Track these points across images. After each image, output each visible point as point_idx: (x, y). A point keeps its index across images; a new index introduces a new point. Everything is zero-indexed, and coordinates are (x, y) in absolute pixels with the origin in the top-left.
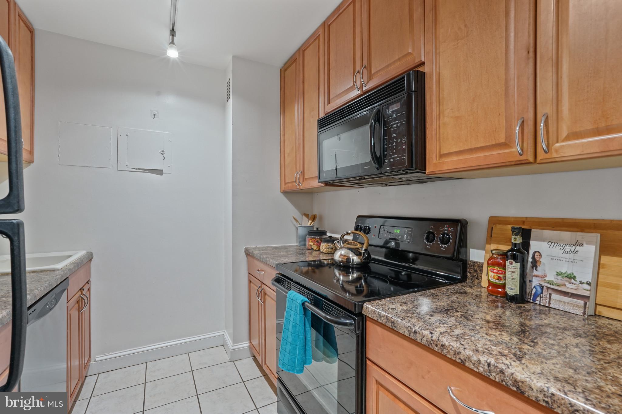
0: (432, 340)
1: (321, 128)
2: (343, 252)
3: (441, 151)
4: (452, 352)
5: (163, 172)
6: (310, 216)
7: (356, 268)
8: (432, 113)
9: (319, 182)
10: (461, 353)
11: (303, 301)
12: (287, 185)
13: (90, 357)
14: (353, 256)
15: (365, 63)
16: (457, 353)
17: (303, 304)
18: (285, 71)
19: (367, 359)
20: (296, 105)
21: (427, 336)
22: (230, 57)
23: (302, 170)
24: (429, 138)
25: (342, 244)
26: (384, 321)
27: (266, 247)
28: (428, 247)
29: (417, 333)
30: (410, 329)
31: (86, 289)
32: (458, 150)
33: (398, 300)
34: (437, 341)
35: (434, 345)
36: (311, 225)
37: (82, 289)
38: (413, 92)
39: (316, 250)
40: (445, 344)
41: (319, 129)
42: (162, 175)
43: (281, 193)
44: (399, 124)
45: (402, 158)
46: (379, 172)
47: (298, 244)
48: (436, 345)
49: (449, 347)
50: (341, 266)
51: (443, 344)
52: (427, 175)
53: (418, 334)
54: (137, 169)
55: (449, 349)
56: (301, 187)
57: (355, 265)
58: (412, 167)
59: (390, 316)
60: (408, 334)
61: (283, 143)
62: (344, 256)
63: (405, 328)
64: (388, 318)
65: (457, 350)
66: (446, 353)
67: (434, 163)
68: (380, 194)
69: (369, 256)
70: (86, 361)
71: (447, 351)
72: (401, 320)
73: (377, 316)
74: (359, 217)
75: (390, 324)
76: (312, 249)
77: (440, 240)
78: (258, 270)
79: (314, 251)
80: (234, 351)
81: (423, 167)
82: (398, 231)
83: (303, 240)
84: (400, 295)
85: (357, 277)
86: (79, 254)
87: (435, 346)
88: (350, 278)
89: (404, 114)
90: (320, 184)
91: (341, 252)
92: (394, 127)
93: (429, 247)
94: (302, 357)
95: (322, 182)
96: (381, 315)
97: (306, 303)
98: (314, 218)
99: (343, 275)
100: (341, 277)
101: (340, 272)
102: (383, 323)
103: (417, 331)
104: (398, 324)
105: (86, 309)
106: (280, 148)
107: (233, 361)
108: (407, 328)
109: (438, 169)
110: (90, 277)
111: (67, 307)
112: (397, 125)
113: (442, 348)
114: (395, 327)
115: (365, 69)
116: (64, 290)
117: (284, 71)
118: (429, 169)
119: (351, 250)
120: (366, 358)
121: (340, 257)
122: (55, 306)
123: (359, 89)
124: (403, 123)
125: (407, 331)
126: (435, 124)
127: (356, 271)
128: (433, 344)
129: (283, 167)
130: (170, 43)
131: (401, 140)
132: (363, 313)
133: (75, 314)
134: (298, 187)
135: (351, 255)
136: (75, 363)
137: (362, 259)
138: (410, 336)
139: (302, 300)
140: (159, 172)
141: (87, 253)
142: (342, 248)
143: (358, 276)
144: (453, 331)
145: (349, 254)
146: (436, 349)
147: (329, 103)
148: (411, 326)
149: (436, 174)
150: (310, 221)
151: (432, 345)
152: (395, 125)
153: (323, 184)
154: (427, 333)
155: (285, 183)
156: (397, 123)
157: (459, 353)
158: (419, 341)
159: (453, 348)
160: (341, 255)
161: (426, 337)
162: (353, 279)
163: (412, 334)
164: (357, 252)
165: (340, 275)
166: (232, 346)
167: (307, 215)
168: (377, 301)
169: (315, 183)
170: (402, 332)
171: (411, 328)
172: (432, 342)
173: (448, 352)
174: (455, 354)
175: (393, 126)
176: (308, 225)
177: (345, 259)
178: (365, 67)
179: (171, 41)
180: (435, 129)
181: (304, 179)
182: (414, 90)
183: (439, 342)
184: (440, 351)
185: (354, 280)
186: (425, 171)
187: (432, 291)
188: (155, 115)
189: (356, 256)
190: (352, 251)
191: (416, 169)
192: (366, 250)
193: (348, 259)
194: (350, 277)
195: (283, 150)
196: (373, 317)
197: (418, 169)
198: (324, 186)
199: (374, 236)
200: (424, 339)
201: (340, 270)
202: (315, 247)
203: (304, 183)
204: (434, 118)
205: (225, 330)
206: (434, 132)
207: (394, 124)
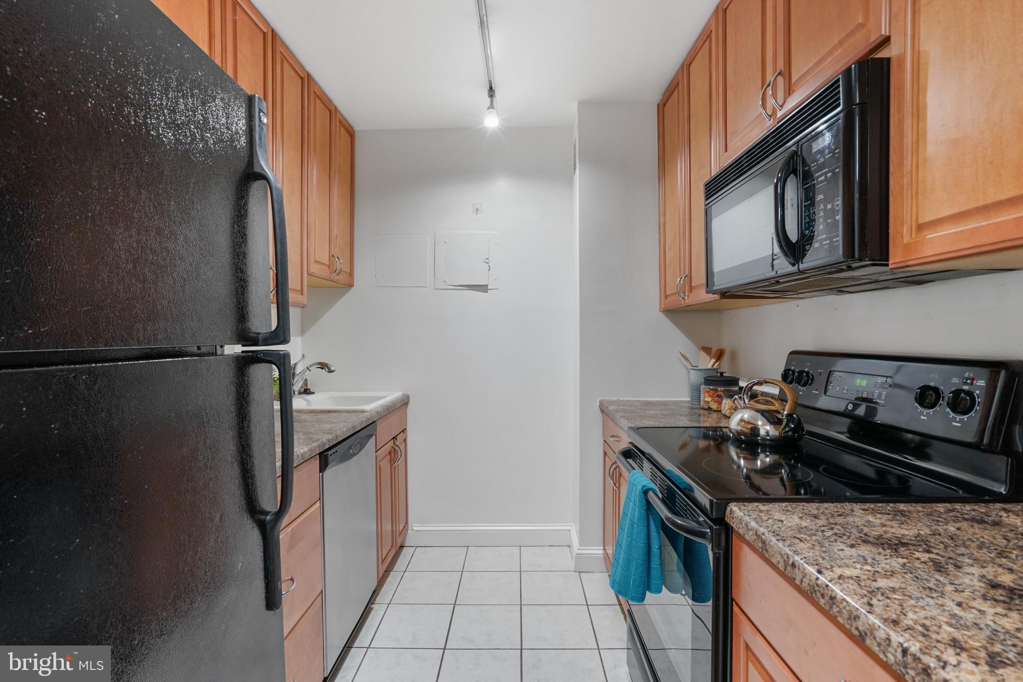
0: (817, 585)
1: (709, 198)
2: (746, 415)
3: (920, 218)
4: (846, 612)
5: (489, 288)
6: (713, 351)
7: (770, 446)
8: (901, 140)
9: (707, 292)
10: (859, 618)
11: (645, 488)
12: (669, 299)
13: (407, 523)
14: (763, 425)
15: (781, 66)
16: (853, 617)
17: (645, 492)
18: (664, 105)
19: (734, 603)
20: (679, 161)
21: (810, 576)
22: (576, 104)
23: (687, 272)
24: (894, 192)
25: (747, 401)
26: (752, 537)
27: (632, 401)
28: (922, 417)
29: (795, 567)
30: (786, 559)
31: (400, 438)
32: (955, 210)
33: (803, 509)
34: (824, 589)
35: (819, 595)
36: (715, 367)
37: (395, 438)
38: (857, 106)
39: (715, 411)
40: (836, 595)
41: (707, 200)
42: (487, 292)
43: (661, 313)
44: (829, 175)
45: (835, 240)
46: (795, 269)
47: (689, 399)
48: (823, 596)
49: (841, 603)
50: (742, 442)
51: (833, 595)
52: (890, 269)
53: (797, 570)
54: (456, 286)
55: (841, 607)
56: (687, 301)
57: (768, 442)
58: (853, 256)
59: (762, 530)
60: (784, 567)
61: (662, 228)
62: (749, 423)
63: (780, 556)
64: (758, 532)
65: (853, 612)
66: (837, 614)
67: (905, 242)
68: (837, 309)
69: (799, 426)
70: (401, 528)
71: (838, 609)
72: (777, 540)
73: (743, 528)
74: (793, 353)
75: (760, 545)
76: (709, 409)
77: (948, 405)
78: (613, 436)
79: (713, 412)
80: (579, 558)
81: (882, 255)
82: (864, 383)
83: (696, 392)
84: (815, 502)
85: (772, 462)
86: (392, 396)
87: (821, 597)
88: (757, 465)
89: (837, 153)
90: (711, 296)
91: (742, 416)
92: (822, 182)
93: (926, 418)
94: (641, 577)
95: (714, 293)
96: (749, 527)
97: (651, 493)
98: (719, 355)
99: (745, 458)
100: (742, 462)
101: (739, 451)
102: (751, 541)
103: (797, 564)
104: (771, 546)
105: (401, 462)
106: (658, 237)
107: (579, 572)
108: (782, 557)
109: (913, 258)
110: (406, 425)
111: (376, 456)
112: (826, 177)
113: (830, 601)
114: (766, 550)
115: (779, 76)
116: (371, 436)
117: (662, 107)
118: (896, 257)
119: (763, 413)
120: (733, 600)
121: (738, 424)
122: (359, 452)
123: (770, 116)
124: (836, 171)
125: (782, 562)
126: (908, 162)
127: (769, 452)
128: (817, 592)
129: (663, 268)
130: (489, 108)
131: (833, 205)
132: (726, 519)
133: (385, 465)
134: (683, 302)
135: (760, 423)
136: (387, 527)
137: (783, 432)
138: (785, 570)
139: (644, 486)
140: (483, 288)
141: (403, 394)
142: (746, 408)
143: (774, 461)
144: (875, 581)
145: (757, 420)
146: (822, 602)
147: (726, 151)
148: (789, 552)
149: (908, 266)
150: (713, 361)
151: (816, 594)
152: (823, 178)
153: (716, 296)
154: (812, 570)
155: (666, 297)
156: (826, 173)
157: (857, 618)
158: (798, 582)
159: (847, 606)
160: (742, 420)
161: (808, 577)
162: (764, 466)
163: (789, 568)
164: (772, 418)
165: (739, 457)
166: (578, 549)
167: (707, 350)
168: (757, 504)
169: (702, 296)
170: (774, 561)
171: (788, 558)
172: (816, 588)
173: (840, 612)
174: (849, 619)
175: (819, 180)
176: (710, 366)
177: (747, 428)
178: (780, 74)
179: (489, 104)
180: (907, 173)
181: (691, 288)
182: (858, 102)
183: (828, 590)
184: (827, 608)
185: (766, 468)
186: (888, 261)
187: (902, 506)
188: (477, 210)
189: (771, 424)
190: (763, 415)
191: (861, 260)
192: (790, 415)
193: (755, 430)
194: (759, 463)
195: (662, 240)
196: (738, 529)
197: (867, 259)
198: (718, 298)
199: (816, 390)
200: (806, 580)
201: (739, 447)
202: (714, 406)
203: (693, 295)
204: (907, 150)
205: (573, 525)
206: (905, 180)
207: (821, 176)
